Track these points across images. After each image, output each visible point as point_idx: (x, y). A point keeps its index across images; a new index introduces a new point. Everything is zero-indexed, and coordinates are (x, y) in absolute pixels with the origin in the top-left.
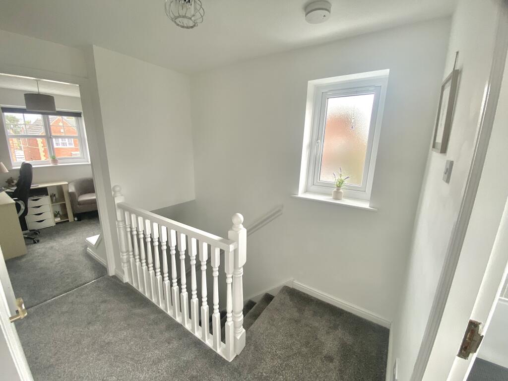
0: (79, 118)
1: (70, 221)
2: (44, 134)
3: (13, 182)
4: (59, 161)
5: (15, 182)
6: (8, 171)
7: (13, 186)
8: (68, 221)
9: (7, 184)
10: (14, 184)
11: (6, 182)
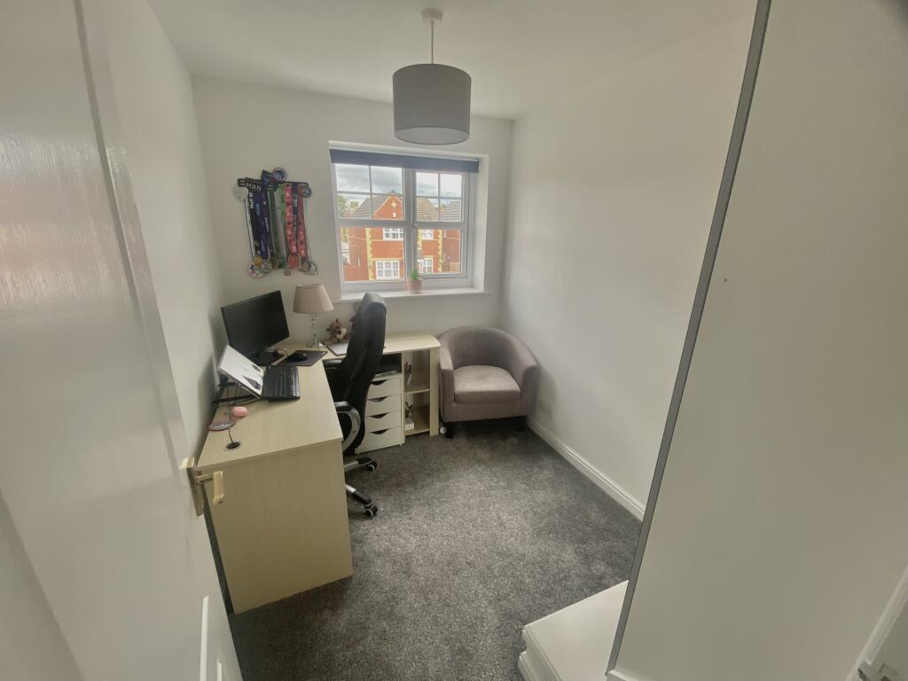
0: (472, 174)
1: (431, 434)
2: (402, 219)
3: (340, 333)
4: (424, 283)
5: (344, 331)
6: (332, 308)
7: (339, 342)
8: (428, 433)
9: (328, 335)
10: (340, 337)
11: (328, 330)
